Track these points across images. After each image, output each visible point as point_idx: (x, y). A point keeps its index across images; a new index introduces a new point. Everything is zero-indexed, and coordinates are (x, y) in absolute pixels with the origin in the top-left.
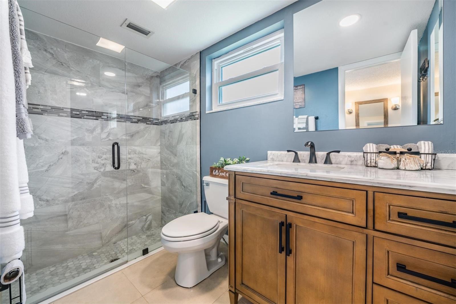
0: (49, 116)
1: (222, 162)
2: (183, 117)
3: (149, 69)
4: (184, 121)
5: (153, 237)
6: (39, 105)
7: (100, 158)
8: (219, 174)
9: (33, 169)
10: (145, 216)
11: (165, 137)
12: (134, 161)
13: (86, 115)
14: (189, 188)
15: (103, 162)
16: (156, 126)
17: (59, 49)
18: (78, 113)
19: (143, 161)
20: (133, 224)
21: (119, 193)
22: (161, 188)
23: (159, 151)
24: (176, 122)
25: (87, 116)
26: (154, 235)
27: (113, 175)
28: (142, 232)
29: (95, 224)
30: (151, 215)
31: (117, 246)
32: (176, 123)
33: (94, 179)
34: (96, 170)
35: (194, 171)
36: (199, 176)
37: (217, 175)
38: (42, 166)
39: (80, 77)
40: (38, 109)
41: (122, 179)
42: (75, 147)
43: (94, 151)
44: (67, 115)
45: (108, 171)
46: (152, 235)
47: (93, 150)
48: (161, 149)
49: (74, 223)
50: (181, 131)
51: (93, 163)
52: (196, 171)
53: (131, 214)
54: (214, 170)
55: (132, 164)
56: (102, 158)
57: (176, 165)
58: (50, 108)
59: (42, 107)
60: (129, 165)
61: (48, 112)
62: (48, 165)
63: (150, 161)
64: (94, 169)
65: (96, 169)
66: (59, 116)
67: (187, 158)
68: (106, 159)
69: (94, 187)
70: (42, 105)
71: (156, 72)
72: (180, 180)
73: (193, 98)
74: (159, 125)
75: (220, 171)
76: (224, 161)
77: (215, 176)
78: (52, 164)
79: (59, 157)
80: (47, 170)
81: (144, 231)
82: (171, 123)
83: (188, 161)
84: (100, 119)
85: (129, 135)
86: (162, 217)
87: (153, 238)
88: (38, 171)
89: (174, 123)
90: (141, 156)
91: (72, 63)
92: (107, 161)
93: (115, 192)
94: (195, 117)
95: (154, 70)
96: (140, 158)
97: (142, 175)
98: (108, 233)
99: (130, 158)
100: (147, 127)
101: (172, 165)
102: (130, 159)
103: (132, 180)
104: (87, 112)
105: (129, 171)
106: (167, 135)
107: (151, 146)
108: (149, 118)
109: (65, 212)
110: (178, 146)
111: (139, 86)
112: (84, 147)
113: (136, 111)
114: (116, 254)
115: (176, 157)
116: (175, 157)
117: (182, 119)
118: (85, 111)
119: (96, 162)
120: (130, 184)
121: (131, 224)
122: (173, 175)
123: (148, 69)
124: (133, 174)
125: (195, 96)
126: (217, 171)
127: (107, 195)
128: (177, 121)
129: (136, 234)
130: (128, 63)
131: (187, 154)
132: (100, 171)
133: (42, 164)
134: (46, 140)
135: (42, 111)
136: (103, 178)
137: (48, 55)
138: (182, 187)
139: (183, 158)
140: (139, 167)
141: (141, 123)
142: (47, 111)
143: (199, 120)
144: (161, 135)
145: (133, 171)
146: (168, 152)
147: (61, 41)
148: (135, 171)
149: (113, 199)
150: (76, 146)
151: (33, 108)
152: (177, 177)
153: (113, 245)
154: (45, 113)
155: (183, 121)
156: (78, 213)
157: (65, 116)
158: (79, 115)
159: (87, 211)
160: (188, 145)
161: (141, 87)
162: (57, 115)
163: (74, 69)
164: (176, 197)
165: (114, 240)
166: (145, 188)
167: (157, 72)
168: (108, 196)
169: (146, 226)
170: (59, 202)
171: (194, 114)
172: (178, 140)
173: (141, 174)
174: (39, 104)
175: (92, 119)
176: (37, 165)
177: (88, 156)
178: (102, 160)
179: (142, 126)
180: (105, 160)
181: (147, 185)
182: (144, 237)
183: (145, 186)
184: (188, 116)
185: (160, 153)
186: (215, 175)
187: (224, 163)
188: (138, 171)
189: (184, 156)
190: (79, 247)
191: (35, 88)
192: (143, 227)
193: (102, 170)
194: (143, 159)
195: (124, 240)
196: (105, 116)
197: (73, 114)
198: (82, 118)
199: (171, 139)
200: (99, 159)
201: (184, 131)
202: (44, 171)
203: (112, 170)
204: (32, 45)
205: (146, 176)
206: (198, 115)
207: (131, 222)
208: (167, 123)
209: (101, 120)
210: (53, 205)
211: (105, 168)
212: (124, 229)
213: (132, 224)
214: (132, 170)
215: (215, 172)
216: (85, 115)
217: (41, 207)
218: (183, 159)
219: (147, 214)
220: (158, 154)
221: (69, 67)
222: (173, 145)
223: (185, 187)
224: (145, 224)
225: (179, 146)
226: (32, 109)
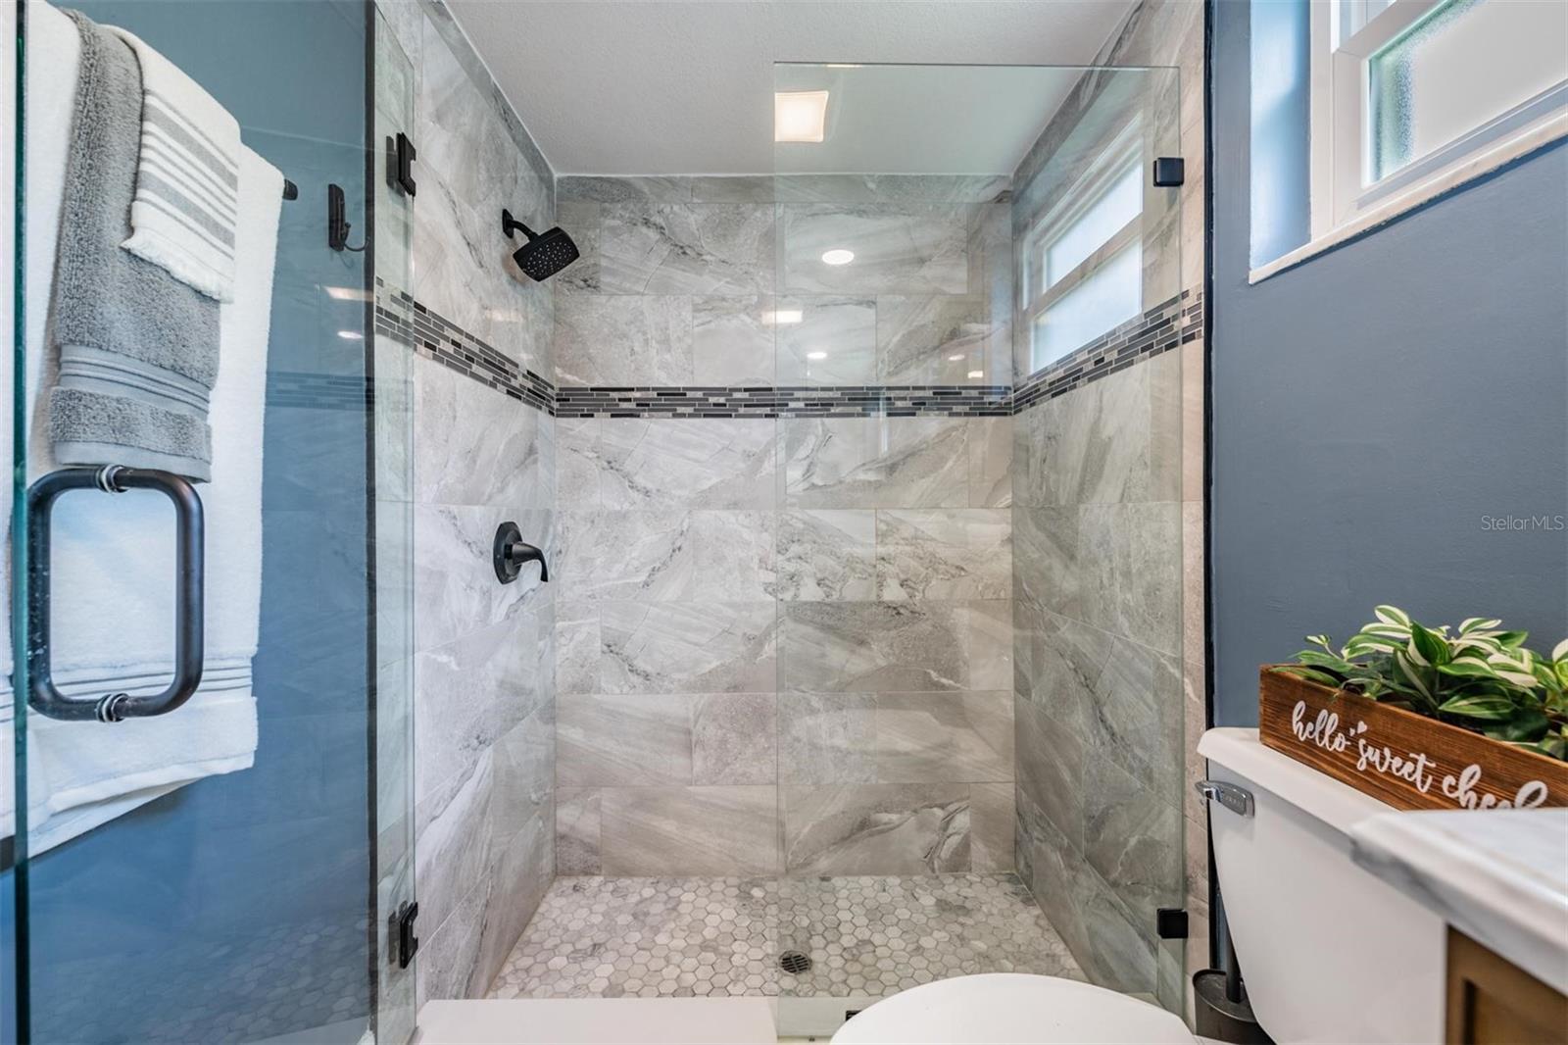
0: (654, 419)
1: (1389, 649)
2: (1107, 351)
3: (965, 177)
4: (1113, 371)
5: (961, 919)
6: (632, 390)
7: (783, 554)
8: (1353, 750)
9: (619, 578)
10: (942, 807)
11: (1028, 465)
12: (897, 571)
13: (743, 403)
14: (1138, 751)
15: (791, 568)
16: (993, 419)
17: (676, 208)
18: (722, 400)
19: (936, 570)
20: (892, 829)
21: (842, 688)
22: (1015, 700)
23: (1008, 529)
24: (1074, 387)
25: (746, 406)
26: (967, 912)
27: (822, 618)
28: (929, 872)
29: (767, 784)
30: (968, 812)
31: (826, 897)
32: (1074, 391)
33: (765, 626)
34: (770, 594)
35: (1162, 660)
36: (1195, 699)
37: (1323, 750)
38: (637, 570)
39: (728, 279)
40: (629, 400)
41: (853, 637)
42: (713, 512)
43: (765, 527)
44: (695, 410)
45: (806, 603)
46: (963, 909)
47: (763, 525)
48: (1015, 523)
49: (709, 764)
50: (1095, 429)
51: (760, 568)
52: (1180, 662)
53: (886, 782)
54: (1301, 705)
55: (889, 580)
56: (788, 555)
57: (1076, 606)
58: (654, 394)
59: (637, 395)
60: (881, 586)
61: (651, 407)
62: (650, 568)
63: (963, 573)
64: (765, 590)
65: (770, 589)
66: (676, 415)
67: (1127, 574)
68: (800, 558)
69: (764, 656)
70: (639, 389)
71: (995, 181)
72: (1093, 693)
73: (1160, 223)
74: (1005, 414)
75: (1362, 727)
76: (1412, 648)
77: (1309, 753)
78: (658, 565)
79: (673, 543)
80: (646, 584)
81: (937, 873)
82: (1054, 396)
83: (1129, 596)
84: (784, 414)
85: (881, 467)
86: (1019, 838)
87: (958, 929)
88: (629, 583)
89: (1065, 391)
90: (925, 554)
91: (709, 240)
92: (804, 564)
93: (829, 684)
94: (1172, 327)
95: (987, 174)
96: (921, 558)
97: (931, 633)
98: (806, 830)
99: (883, 559)
100: (954, 428)
101: (1054, 601)
102: (882, 562)
103: (892, 645)
104: (746, 395)
105: (880, 608)
106: (1038, 454)
107: (970, 507)
108: (960, 388)
109: (687, 720)
110: (1082, 507)
111: (922, 261)
112: (737, 512)
113: (907, 368)
114: (810, 931)
115: (1073, 568)
116: (1067, 567)
117: (1102, 360)
118: (739, 390)
119: (770, 568)
120: (882, 662)
121: (885, 824)
122: (1061, 655)
123: (958, 177)
124: (894, 623)
125: (1171, 202)
126: (1330, 720)
127: (803, 692)
128: (1078, 378)
129: (905, 871)
130: (880, 182)
131: (1129, 556)
132: (782, 600)
133: (636, 563)
134: (647, 493)
135: (638, 405)
136: (790, 625)
137: (653, 235)
138: (1099, 731)
139: (1105, 576)
140: (919, 596)
141: (928, 415)
142: (648, 405)
143: (1198, 345)
144: (1015, 461)
145: (895, 609)
146: (1042, 536)
147: (682, 178)
148: (902, 611)
149: (822, 709)
150: (717, 511)
151: (620, 400)
152: (1075, 670)
153: (817, 882)
154: (644, 411)
155: (1105, 373)
156: (719, 731)
157: (691, 416)
158: (725, 405)
159: (742, 733)
160: (1130, 505)
161: (928, 263)
162: (670, 414)
163: (712, 258)
164: (1074, 771)
165: (823, 864)
166: (943, 687)
167: (999, 176)
168: (807, 695)
169: (945, 852)
170: (672, 686)
171: (1167, 313)
172: (1083, 478)
173: (925, 627)
174: (630, 386)
175: (759, 416)
176: (627, 565)
177: (749, 544)
178: (789, 560)
179: (931, 424)
180: (799, 561)
181: (951, 679)
182: (928, 901)
183: (944, 681)
184: (1130, 340)
185: (1011, 540)
186: (1310, 743)
187: (1413, 665)
188: (912, 612)
189: (1111, 561)
190: (718, 848)
191: (625, 339)
192: (931, 852)
193: (788, 596)
194: (933, 562)
195: (856, 878)
196: (798, 399)
197: (709, 405)
198: (733, 414)
199: (1053, 477)
200: (780, 557)
201: (1108, 430)
202: (641, 586)
203: (819, 600)
204: (618, 219)
205: (945, 636)
206: (1191, 310)
207: (885, 817)
208: (1037, 400)
209: (786, 417)
210: (658, 693)
211: (798, 589)
212: (858, 836)
213: (889, 823)
214: (889, 607)
215: (1309, 717)
216: (741, 406)
217: (631, 692)
218: (1106, 582)
219: (952, 803)
220: (1003, 543)
221: (701, 255)
222: (1063, 502)
223: (1113, 735)
224: (939, 844)
225: (1086, 510)
226: (617, 402)
